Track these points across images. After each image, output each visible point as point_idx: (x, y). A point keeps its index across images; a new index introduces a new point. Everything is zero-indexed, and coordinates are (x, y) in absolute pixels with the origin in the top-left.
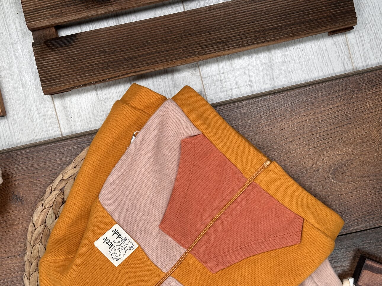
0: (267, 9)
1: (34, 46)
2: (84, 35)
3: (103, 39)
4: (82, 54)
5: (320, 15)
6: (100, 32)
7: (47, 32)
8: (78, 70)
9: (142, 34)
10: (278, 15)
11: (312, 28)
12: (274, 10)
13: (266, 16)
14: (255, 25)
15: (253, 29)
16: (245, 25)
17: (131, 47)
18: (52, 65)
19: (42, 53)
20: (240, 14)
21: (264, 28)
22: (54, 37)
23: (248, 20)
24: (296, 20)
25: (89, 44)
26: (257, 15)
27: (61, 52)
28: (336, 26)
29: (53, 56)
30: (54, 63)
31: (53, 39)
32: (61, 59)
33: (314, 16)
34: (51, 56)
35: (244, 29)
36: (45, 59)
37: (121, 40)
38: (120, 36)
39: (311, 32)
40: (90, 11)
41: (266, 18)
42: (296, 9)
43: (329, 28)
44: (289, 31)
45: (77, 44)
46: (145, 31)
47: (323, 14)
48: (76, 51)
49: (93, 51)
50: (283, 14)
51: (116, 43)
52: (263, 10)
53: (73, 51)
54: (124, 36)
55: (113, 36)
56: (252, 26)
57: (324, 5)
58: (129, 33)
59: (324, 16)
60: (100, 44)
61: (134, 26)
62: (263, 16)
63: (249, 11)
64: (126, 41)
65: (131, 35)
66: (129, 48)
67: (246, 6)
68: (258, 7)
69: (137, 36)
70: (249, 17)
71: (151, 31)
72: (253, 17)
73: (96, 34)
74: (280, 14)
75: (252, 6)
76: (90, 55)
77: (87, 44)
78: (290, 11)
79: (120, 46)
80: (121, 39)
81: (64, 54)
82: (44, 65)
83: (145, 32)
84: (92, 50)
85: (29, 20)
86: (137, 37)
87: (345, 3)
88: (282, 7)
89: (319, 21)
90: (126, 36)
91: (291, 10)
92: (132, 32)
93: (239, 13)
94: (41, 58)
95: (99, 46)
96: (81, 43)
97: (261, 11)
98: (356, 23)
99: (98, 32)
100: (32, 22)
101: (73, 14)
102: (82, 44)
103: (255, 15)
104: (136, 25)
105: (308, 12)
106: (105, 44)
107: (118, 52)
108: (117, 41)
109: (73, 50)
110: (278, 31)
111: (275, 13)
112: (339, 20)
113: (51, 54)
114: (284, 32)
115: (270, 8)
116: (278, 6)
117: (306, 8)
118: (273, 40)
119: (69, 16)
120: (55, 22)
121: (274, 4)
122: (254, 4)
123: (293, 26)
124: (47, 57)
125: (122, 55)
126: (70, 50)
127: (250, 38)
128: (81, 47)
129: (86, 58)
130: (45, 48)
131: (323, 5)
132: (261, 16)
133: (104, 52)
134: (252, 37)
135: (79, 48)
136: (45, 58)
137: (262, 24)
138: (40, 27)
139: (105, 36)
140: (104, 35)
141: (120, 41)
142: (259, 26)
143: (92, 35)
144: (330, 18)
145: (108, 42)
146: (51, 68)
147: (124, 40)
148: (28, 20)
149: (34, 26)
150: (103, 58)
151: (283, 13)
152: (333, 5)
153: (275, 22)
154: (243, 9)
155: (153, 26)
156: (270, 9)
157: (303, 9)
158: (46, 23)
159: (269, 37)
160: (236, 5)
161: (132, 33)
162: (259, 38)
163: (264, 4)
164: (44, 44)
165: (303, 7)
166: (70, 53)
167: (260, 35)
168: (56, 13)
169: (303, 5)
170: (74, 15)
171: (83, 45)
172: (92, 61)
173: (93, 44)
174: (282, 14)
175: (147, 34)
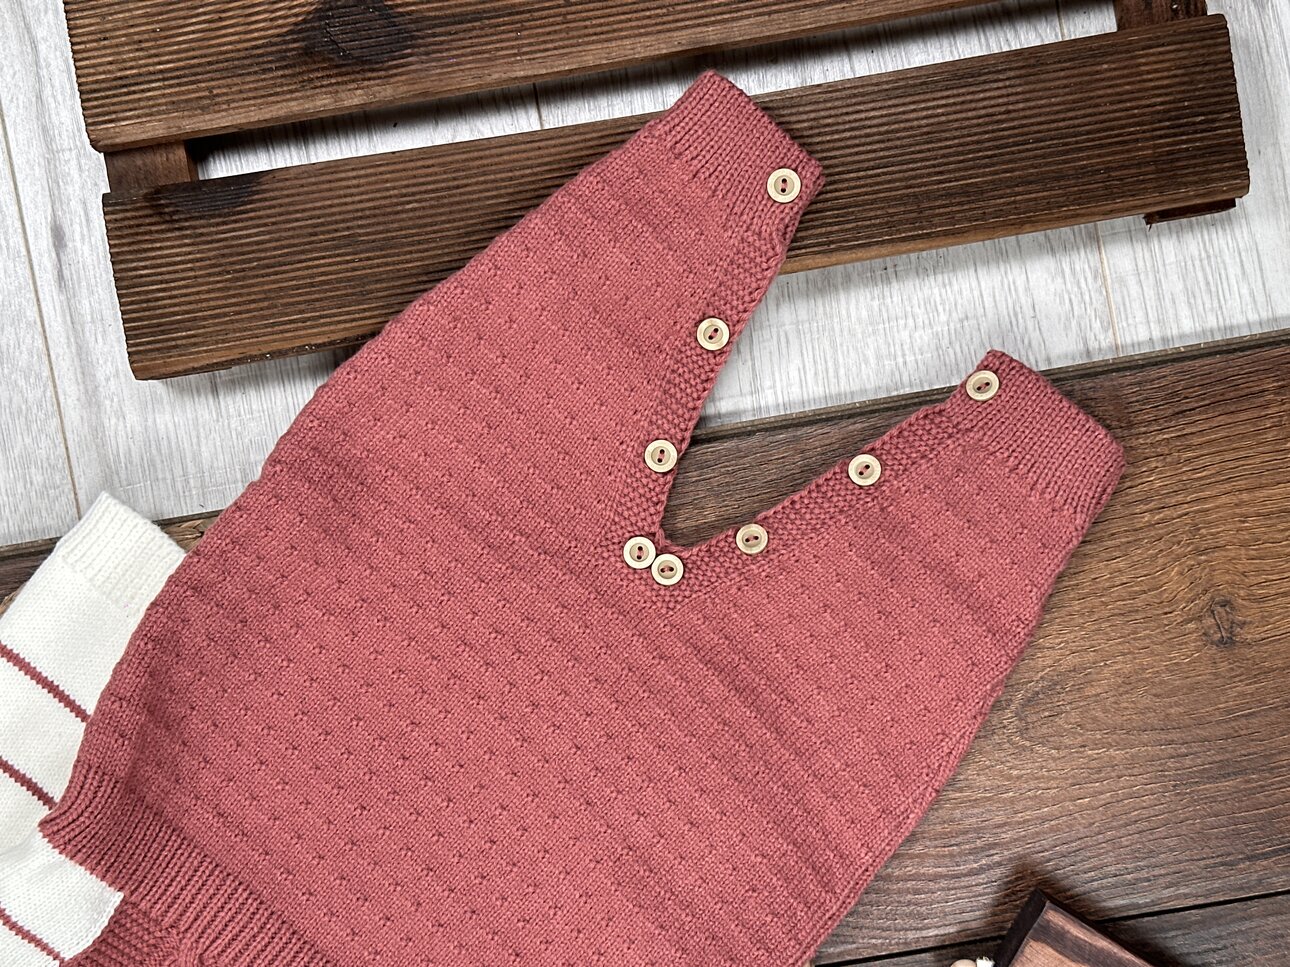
0: (932, 124)
1: (110, 209)
2: (287, 180)
3: (352, 195)
4: (274, 244)
5: (1116, 153)
6: (342, 171)
7: (159, 159)
8: (260, 300)
9: (489, 186)
10: (972, 147)
11: (1087, 198)
12: (956, 129)
13: (930, 146)
14: (889, 177)
15: (879, 191)
16: (852, 175)
17: (448, 230)
18: (167, 277)
19: (137, 234)
20: (836, 137)
21: (916, 190)
22: (180, 180)
23: (863, 157)
24: (1033, 166)
25: (304, 211)
26: (898, 143)
27: (202, 235)
28: (1174, 197)
29: (173, 247)
30: (176, 272)
31: (177, 187)
32: (201, 260)
33: (1099, 156)
34: (167, 248)
35: (847, 189)
36: (144, 255)
37: (415, 205)
38: (414, 189)
39: (1083, 211)
40: (313, 96)
41: (928, 154)
42: (1036, 128)
43: (1147, 201)
44: (1004, 204)
45: (259, 209)
46: (499, 176)
47: (1128, 151)
48: (256, 235)
49: (313, 238)
50: (990, 144)
51: (397, 213)
52: (919, 127)
53: (245, 232)
54: (426, 192)
55: (387, 189)
56: (879, 179)
57: (1136, 120)
58: (443, 181)
59: (1133, 158)
60: (340, 213)
61: (464, 156)
62: (918, 148)
63: (870, 127)
64: (432, 207)
65: (449, 188)
66: (440, 235)
67: (861, 107)
68: (904, 113)
69: (470, 193)
70: (869, 148)
71: (523, 176)
72: (882, 150)
73: (328, 177)
74: (978, 142)
75: (880, 108)
76: (303, 252)
77: (297, 211)
78: (1016, 135)
79: (410, 223)
80: (416, 201)
81: (211, 242)
82: (142, 276)
83: (503, 180)
84: (311, 235)
85: (98, 115)
86: (471, 197)
87: (1210, 117)
88: (987, 119)
89: (1113, 174)
90: (433, 191)
91: (1016, 131)
92: (455, 179)
93: (832, 133)
94: (130, 252)
95: (336, 222)
96: (274, 207)
97: (912, 128)
98: (1245, 188)
99: (336, 172)
100: (105, 122)
101: (252, 102)
102: (277, 210)
103: (892, 140)
104: (471, 155)
105: (1077, 142)
106: (360, 214)
107: (403, 245)
108: (399, 208)
109: (246, 228)
110: (969, 202)
111: (962, 140)
112: (1186, 175)
113: (168, 239)
114: (990, 207)
115: (943, 118)
116: (974, 113)
117: (1068, 127)
118: (946, 234)
119: (237, 108)
120: (188, 129)
121: (958, 107)
122: (890, 103)
123: (1020, 189)
124: (153, 249)
125: (415, 256)
126: (234, 230)
127: (868, 223)
128: (273, 220)
129: (288, 259)
130: (147, 216)
131: (1131, 121)
132: (911, 145)
133: (351, 240)
134: (877, 217)
135: (266, 225)
136: (146, 250)
137: (913, 173)
138: (133, 142)
139: (358, 186)
140: (355, 182)
141: (410, 206)
142: (900, 180)
143: (313, 180)
144: (1153, 167)
145: (370, 208)
146: (164, 290)
147: (424, 204)
148: (92, 116)
149: (111, 138)
150: (348, 262)
151: (989, 140)
152: (1169, 120)
153: (960, 170)
154: (847, 118)
155: (528, 159)
156: (943, 123)
157: (1061, 128)
158: (155, 129)
159: (936, 220)
160: (825, 101)
161: (456, 183)
162: (901, 222)
163: (923, 105)
164: (144, 204)
165: (1061, 124)
166: (233, 238)
167: (905, 212)
168: (193, 95)
169: (1062, 116)
170: (254, 105)
171: (281, 214)
172: (310, 271)
173: (318, 212)
174: (987, 145)
175: (506, 187)
